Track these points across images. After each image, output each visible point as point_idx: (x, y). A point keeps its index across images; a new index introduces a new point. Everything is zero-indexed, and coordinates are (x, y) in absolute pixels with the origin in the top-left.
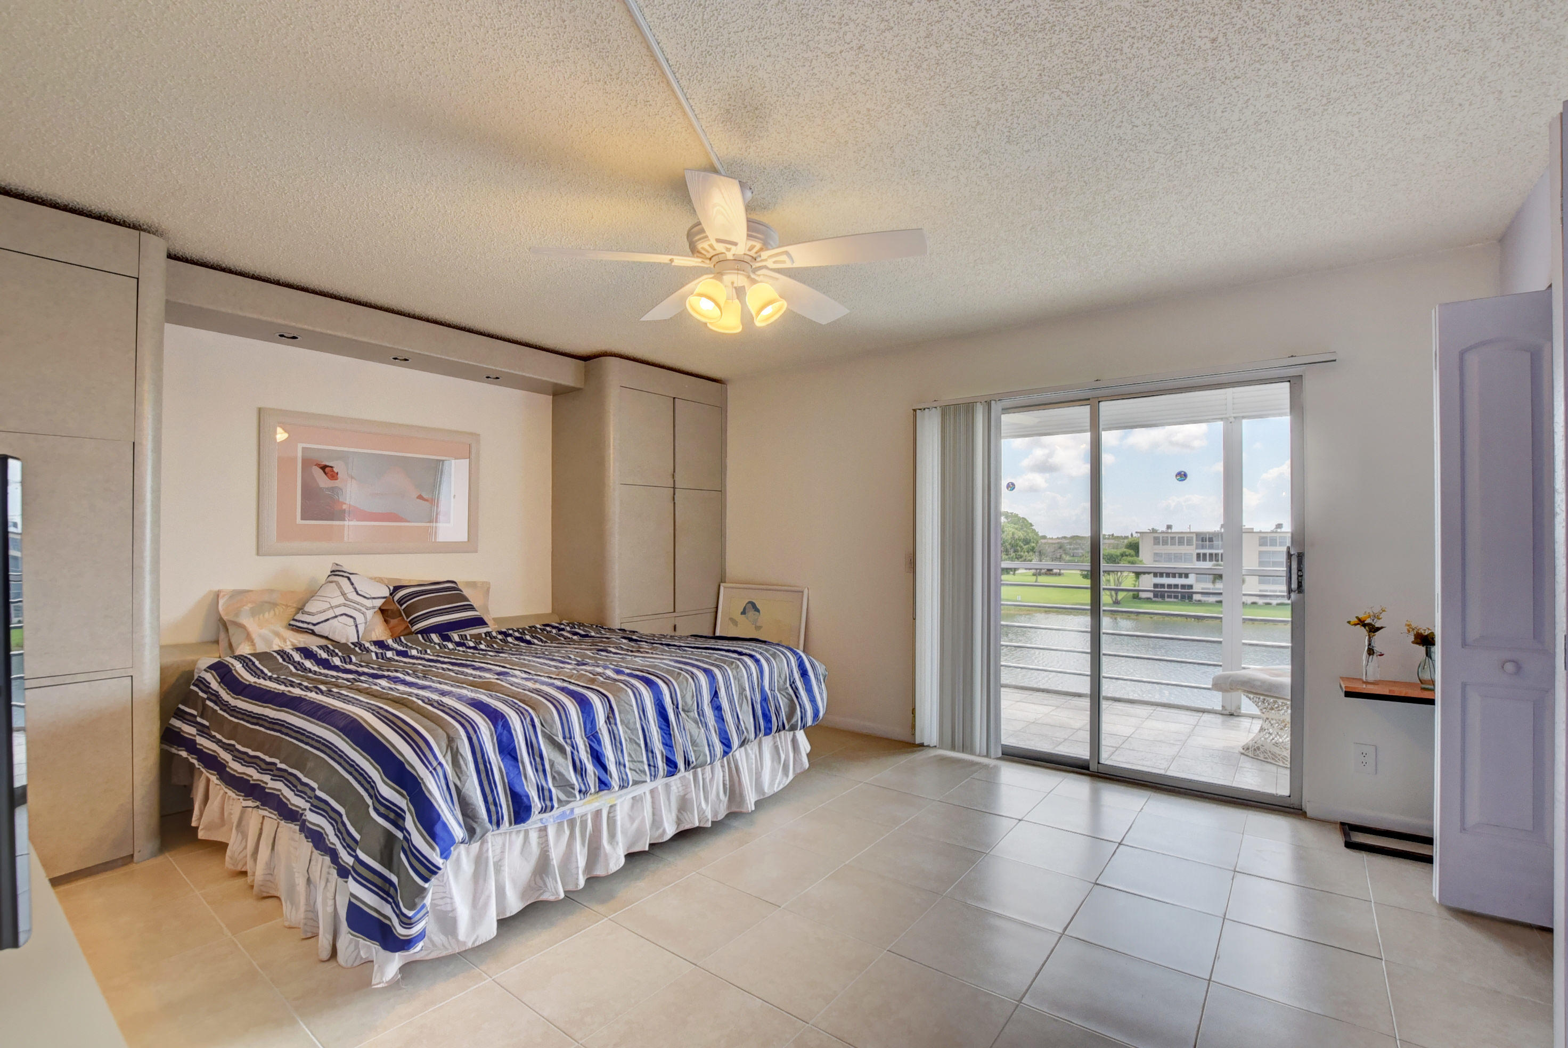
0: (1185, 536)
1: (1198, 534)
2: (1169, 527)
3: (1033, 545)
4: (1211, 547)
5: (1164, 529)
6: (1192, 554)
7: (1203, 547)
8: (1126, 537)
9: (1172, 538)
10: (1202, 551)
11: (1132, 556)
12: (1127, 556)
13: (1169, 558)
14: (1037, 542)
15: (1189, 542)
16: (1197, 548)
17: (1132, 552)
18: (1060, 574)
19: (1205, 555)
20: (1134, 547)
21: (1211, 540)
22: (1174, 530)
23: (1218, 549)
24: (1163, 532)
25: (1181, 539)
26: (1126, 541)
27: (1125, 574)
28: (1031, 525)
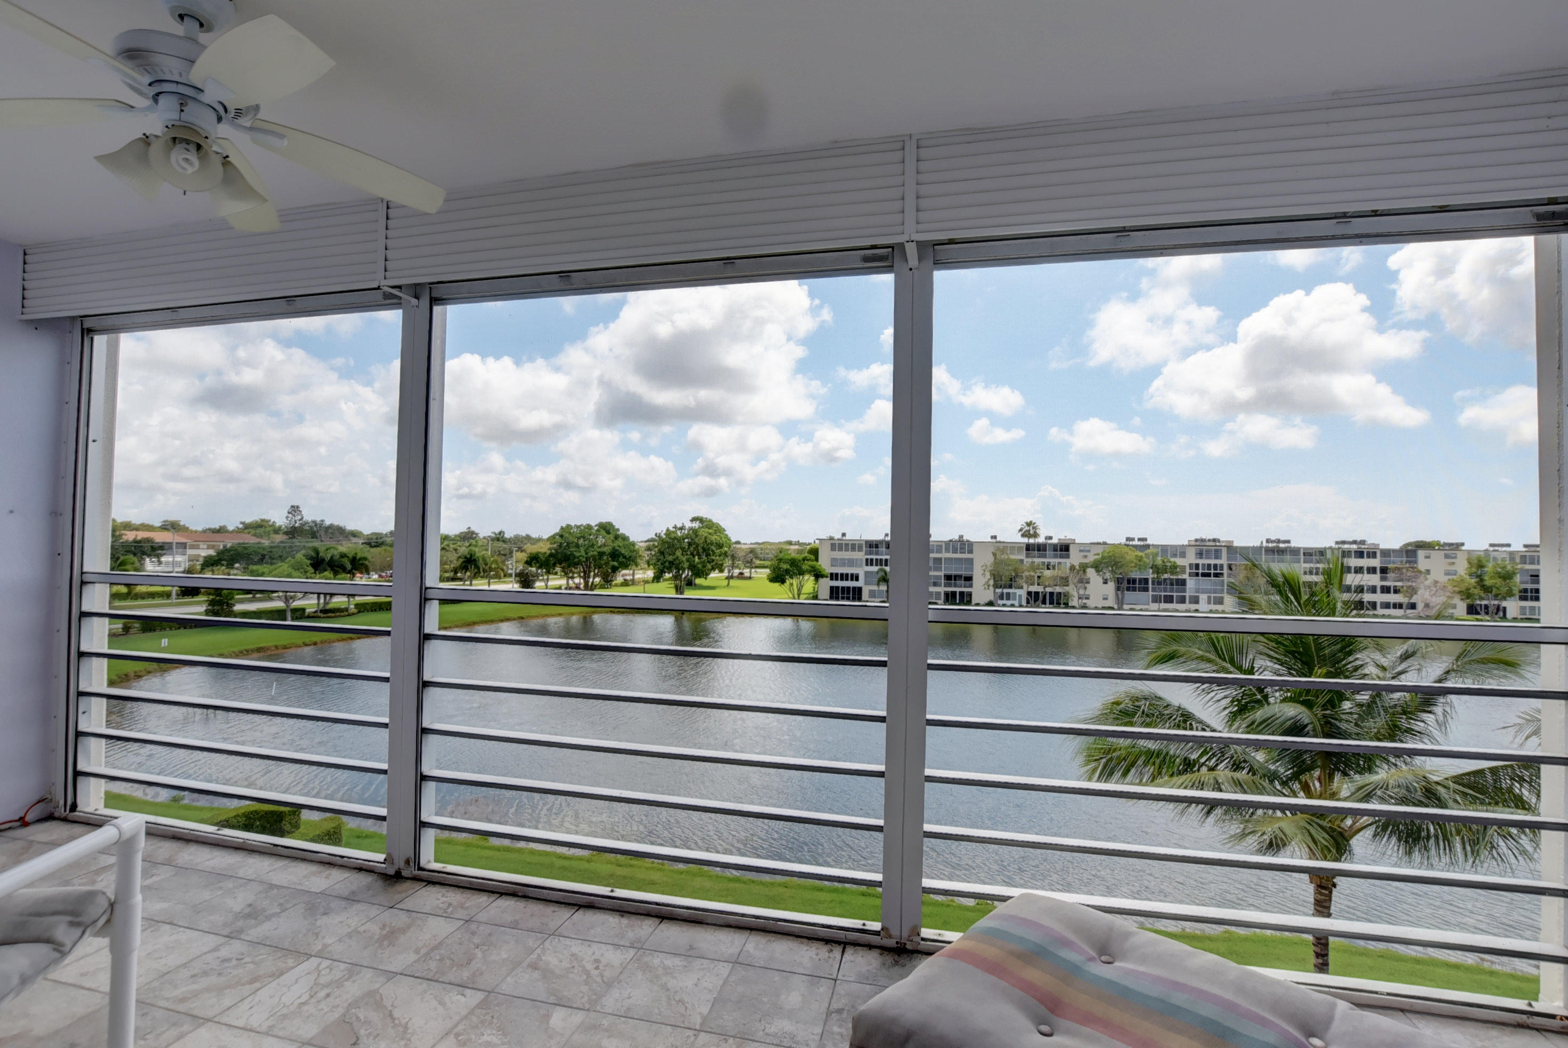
0: (857, 543)
1: (867, 542)
2: (844, 535)
3: (726, 549)
4: (877, 554)
5: (839, 536)
6: (862, 560)
7: (871, 553)
8: (809, 544)
9: (847, 545)
10: (869, 557)
11: (812, 561)
12: (808, 560)
13: (843, 563)
14: (730, 547)
15: (860, 549)
16: (866, 554)
17: (813, 557)
18: (750, 578)
19: (872, 560)
20: (815, 552)
21: (877, 546)
22: (847, 537)
23: (882, 555)
24: (838, 540)
25: (853, 546)
26: (808, 547)
27: (807, 577)
28: (724, 530)
